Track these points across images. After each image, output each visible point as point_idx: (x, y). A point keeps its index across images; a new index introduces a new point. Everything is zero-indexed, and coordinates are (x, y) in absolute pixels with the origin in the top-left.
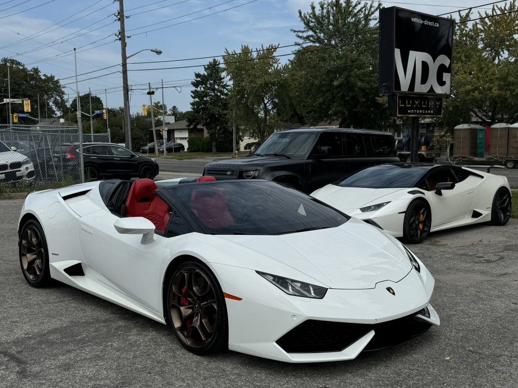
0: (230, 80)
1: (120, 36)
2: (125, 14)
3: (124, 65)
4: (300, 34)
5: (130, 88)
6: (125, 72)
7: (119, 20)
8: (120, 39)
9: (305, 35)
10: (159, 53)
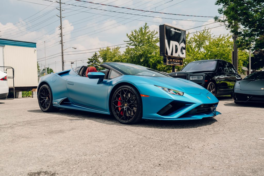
0: (102, 60)
1: (61, 42)
2: (63, 34)
3: (62, 53)
4: (128, 43)
5: (64, 61)
6: (62, 55)
7: (61, 36)
8: (61, 43)
9: (130, 42)
10: (75, 48)
